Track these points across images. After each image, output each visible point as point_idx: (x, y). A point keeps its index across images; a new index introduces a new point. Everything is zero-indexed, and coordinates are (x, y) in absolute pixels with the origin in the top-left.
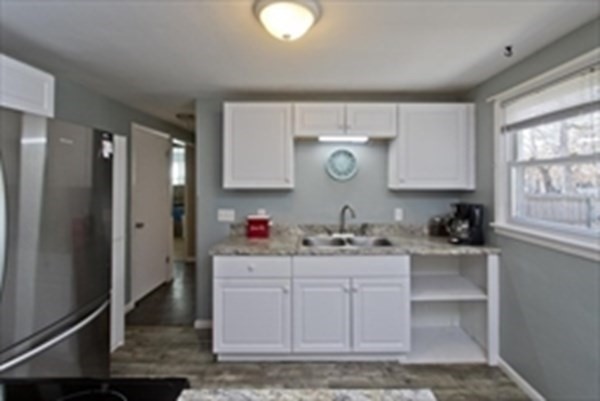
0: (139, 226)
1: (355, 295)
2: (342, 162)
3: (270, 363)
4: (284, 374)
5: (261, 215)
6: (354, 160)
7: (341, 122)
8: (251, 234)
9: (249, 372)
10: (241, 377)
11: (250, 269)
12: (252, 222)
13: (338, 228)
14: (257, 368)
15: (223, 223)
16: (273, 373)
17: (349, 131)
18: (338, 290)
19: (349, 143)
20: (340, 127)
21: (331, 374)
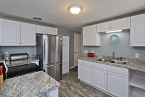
0: (76, 53)
1: (108, 76)
2: (114, 38)
3: (88, 86)
4: (90, 89)
5: (93, 52)
6: (118, 37)
7: (110, 27)
8: (89, 56)
9: (83, 85)
10: (81, 85)
11: (84, 63)
12: (89, 53)
13: (112, 58)
14: (85, 85)
15: (85, 53)
16: (87, 87)
17: (112, 29)
18: (103, 73)
19: (116, 32)
20: (109, 28)
21: (100, 95)
